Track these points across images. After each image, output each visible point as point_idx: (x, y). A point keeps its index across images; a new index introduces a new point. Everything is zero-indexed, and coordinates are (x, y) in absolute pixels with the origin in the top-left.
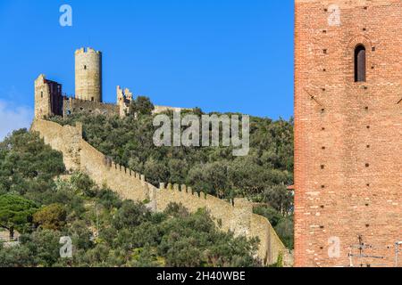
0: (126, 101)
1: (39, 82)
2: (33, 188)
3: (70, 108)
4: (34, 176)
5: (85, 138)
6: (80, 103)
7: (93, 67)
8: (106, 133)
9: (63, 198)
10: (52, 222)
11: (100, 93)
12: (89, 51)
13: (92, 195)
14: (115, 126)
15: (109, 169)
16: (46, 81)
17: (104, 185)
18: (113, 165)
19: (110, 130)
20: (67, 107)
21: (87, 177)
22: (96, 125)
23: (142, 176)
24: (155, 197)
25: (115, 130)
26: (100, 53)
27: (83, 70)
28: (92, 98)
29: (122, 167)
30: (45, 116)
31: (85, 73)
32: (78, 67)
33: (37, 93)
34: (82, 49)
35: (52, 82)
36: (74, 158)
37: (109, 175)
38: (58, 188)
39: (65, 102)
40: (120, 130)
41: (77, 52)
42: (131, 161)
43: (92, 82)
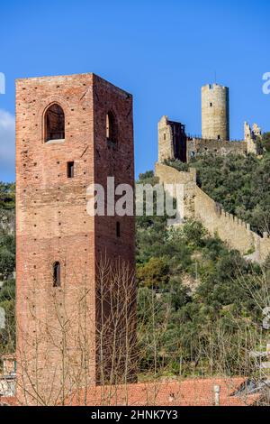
0: (254, 137)
1: (163, 124)
2: (145, 240)
3: (194, 149)
4: (148, 226)
5: (199, 184)
6: (204, 143)
7: (219, 104)
8: (223, 176)
9: (171, 250)
10: (154, 277)
11: (227, 130)
12: (215, 87)
13: (203, 244)
14: (233, 169)
15: (219, 217)
16: (169, 123)
17: (216, 234)
18: (223, 213)
19: (227, 173)
20: (191, 148)
21: (200, 225)
22: (213, 169)
23: (248, 225)
24: (259, 246)
25: (232, 173)
26: (227, 89)
27: (209, 108)
28: (219, 137)
29: (231, 215)
30: (165, 160)
31: (210, 110)
32: (205, 104)
33: (160, 135)
34: (208, 86)
35: (175, 123)
36: (189, 205)
37: (219, 223)
38: (170, 239)
39: (188, 143)
40: (236, 173)
41: (202, 89)
42: (238, 209)
43: (218, 119)
